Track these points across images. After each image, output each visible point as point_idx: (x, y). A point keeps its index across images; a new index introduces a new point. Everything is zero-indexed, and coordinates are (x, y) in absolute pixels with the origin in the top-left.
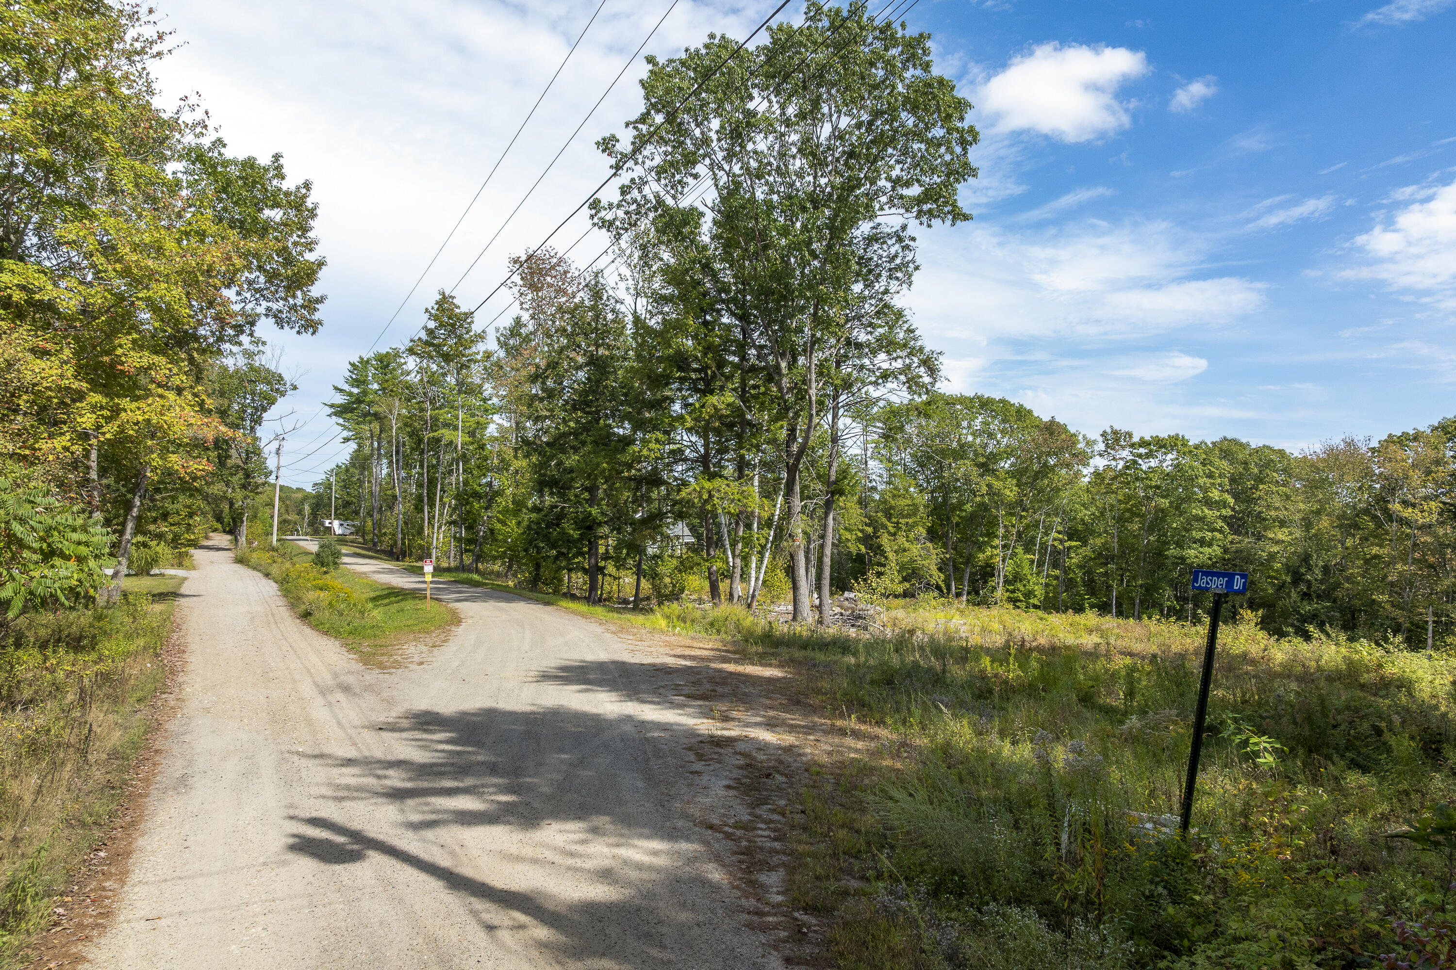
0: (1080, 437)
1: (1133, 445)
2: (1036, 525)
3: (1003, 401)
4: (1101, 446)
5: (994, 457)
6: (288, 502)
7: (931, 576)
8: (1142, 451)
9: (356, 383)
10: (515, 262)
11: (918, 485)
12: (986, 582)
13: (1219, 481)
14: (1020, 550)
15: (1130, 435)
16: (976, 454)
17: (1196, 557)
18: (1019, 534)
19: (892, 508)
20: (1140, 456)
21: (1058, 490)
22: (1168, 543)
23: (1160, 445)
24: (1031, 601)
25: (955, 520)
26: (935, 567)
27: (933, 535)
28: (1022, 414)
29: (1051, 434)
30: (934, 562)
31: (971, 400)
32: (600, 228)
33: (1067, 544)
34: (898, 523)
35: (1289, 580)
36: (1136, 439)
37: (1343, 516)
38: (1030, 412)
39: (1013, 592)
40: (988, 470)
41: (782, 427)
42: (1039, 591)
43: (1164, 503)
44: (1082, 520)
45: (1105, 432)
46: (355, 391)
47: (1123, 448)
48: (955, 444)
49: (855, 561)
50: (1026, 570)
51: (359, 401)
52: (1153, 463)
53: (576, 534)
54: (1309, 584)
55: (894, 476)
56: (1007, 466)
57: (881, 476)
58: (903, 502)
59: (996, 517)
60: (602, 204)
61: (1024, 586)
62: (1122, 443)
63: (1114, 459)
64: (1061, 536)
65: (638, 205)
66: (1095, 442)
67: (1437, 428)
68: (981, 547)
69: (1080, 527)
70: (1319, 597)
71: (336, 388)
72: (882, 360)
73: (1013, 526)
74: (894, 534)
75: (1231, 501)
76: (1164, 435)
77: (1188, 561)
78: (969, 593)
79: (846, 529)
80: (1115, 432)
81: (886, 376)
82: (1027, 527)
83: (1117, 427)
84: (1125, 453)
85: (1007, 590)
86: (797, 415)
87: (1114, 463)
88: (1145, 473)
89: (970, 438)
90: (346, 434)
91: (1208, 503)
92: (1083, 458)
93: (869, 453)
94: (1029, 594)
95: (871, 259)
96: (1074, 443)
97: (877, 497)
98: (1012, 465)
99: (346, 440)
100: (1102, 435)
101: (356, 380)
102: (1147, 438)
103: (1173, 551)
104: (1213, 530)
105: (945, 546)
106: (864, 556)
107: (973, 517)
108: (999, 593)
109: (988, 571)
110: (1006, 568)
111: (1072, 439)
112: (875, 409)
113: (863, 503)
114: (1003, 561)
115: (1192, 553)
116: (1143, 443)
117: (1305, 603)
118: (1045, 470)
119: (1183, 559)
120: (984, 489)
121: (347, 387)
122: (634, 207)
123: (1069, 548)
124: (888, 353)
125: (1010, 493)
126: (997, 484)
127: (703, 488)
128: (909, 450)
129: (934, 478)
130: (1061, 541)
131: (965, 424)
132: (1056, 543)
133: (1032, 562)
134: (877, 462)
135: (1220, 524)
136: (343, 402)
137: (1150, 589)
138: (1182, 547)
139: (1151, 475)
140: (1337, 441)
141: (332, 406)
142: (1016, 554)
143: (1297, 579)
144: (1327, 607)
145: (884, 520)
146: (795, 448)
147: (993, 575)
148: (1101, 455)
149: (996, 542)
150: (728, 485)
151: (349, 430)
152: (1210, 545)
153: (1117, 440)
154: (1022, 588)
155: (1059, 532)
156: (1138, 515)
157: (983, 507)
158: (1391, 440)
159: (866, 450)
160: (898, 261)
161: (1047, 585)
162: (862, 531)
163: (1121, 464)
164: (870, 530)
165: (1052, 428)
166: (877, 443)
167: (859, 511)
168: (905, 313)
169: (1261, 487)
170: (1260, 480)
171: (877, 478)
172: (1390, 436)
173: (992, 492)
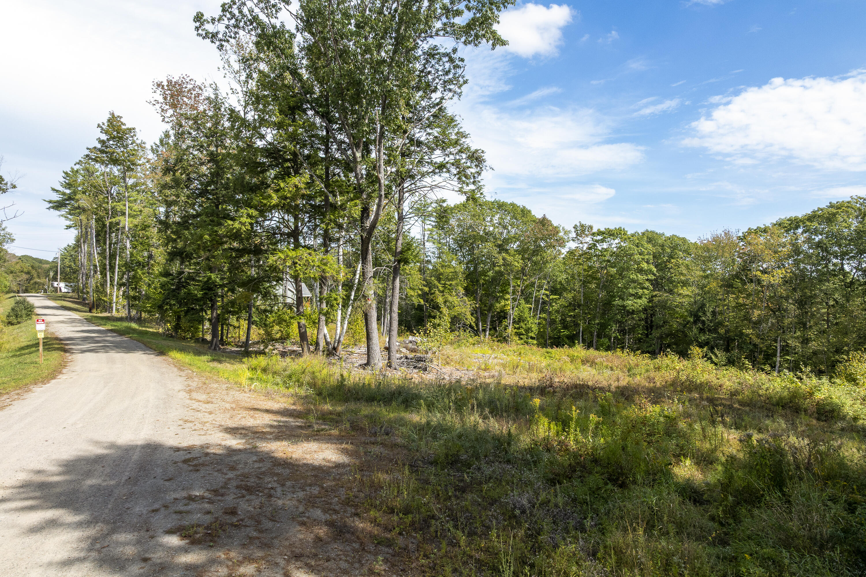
0: (561, 228)
1: (593, 234)
2: (532, 284)
3: (513, 205)
4: (574, 235)
5: (507, 241)
6: (40, 270)
7: (466, 319)
8: (599, 238)
9: (69, 185)
10: (158, 85)
11: (457, 259)
12: (501, 322)
13: (647, 257)
14: (522, 301)
15: (591, 227)
16: (495, 238)
17: (633, 305)
18: (522, 291)
19: (441, 274)
20: (597, 241)
21: (545, 263)
22: (614, 297)
23: (610, 234)
24: (530, 334)
25: (482, 282)
26: (469, 313)
27: (468, 292)
28: (525, 212)
29: (544, 226)
30: (468, 310)
31: (492, 203)
32: (204, 38)
33: (551, 297)
34: (445, 284)
35: (692, 320)
36: (595, 230)
37: (723, 280)
38: (529, 211)
39: (519, 328)
40: (503, 250)
41: (356, 205)
42: (535, 328)
43: (613, 270)
44: (560, 282)
45: (576, 225)
46: (68, 191)
47: (587, 236)
48: (481, 233)
49: (417, 309)
50: (526, 315)
51: (70, 198)
52: (605, 246)
53: (200, 294)
54: (703, 322)
55: (443, 253)
56: (515, 247)
57: (433, 253)
58: (448, 270)
59: (508, 280)
60: (205, 18)
61: (526, 325)
62: (587, 233)
63: (581, 243)
64: (547, 292)
65: (237, 20)
66: (570, 232)
67: (775, 225)
68: (497, 299)
69: (558, 287)
70: (709, 331)
71: (53, 190)
72: (438, 157)
73: (519, 286)
74: (443, 292)
75: (655, 270)
76: (612, 228)
77: (628, 308)
78: (490, 329)
79: (411, 288)
80: (582, 226)
81: (441, 167)
82: (527, 287)
83: (583, 223)
84: (588, 239)
85: (515, 328)
86: (369, 196)
87: (581, 245)
88: (601, 252)
89: (491, 229)
90: (68, 223)
91: (641, 271)
92: (562, 243)
93: (426, 238)
94: (528, 330)
95: (429, 72)
96: (557, 233)
97: (431, 267)
98: (519, 246)
99: (69, 227)
100: (574, 227)
101: (68, 184)
102: (602, 229)
103: (617, 302)
104: (643, 288)
105: (475, 299)
106: (422, 306)
107: (494, 279)
108: (510, 330)
109: (503, 315)
110: (513, 314)
111: (556, 230)
112: (430, 209)
113: (422, 271)
114: (513, 308)
115: (629, 303)
116: (600, 233)
117: (701, 335)
118: (538, 250)
119: (624, 307)
120: (501, 262)
121: (61, 189)
122: (233, 21)
123: (553, 299)
124: (443, 149)
125: (518, 263)
126: (510, 258)
127: (287, 256)
128: (452, 236)
129: (468, 255)
130: (547, 296)
131: (489, 219)
132: (544, 297)
133: (530, 309)
134: (431, 244)
135: (647, 284)
136: (58, 199)
137: (603, 326)
138: (623, 299)
139: (605, 253)
140: (720, 232)
141: (50, 202)
142: (520, 304)
143: (697, 319)
144: (715, 337)
145: (436, 282)
146: (368, 224)
147: (507, 318)
148: (573, 240)
149: (508, 296)
150: (310, 254)
151: (70, 220)
152: (640, 297)
153: (583, 231)
154: (524, 326)
155: (546, 290)
156: (596, 279)
157: (500, 274)
158: (750, 232)
159: (424, 236)
160: (451, 76)
161: (539, 324)
162: (421, 290)
163: (586, 246)
164: (426, 289)
165: (544, 222)
166: (431, 231)
167: (420, 276)
168: (456, 118)
169: (672, 261)
170: (671, 257)
171: (431, 255)
172: (749, 229)
173: (506, 264)
